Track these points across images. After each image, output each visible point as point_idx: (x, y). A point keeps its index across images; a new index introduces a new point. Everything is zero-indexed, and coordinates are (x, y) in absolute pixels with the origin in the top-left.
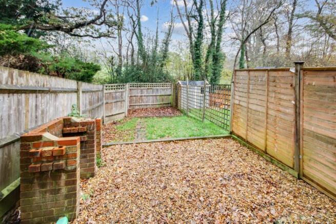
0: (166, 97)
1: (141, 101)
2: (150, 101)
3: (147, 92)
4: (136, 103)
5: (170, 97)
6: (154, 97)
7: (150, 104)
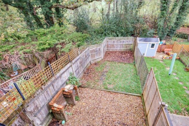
0: (128, 45)
1: (113, 47)
2: (119, 47)
3: (117, 42)
4: (110, 48)
5: (132, 45)
6: (121, 45)
7: (119, 49)
